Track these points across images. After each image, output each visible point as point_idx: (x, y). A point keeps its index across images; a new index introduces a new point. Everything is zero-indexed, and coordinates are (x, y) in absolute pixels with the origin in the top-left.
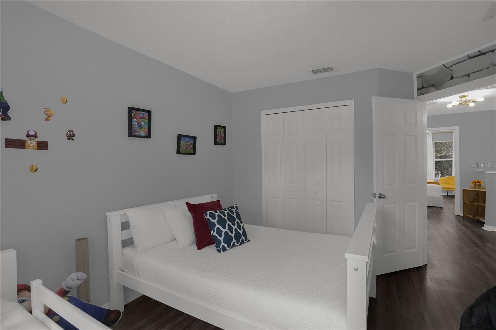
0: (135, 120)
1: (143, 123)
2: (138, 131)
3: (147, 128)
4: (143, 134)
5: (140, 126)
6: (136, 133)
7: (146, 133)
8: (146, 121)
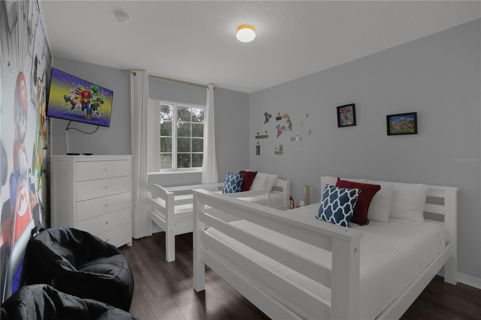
0: (342, 114)
1: (348, 115)
2: (345, 122)
3: (352, 118)
4: (349, 123)
5: (347, 118)
6: (344, 124)
7: (352, 122)
8: (352, 113)
